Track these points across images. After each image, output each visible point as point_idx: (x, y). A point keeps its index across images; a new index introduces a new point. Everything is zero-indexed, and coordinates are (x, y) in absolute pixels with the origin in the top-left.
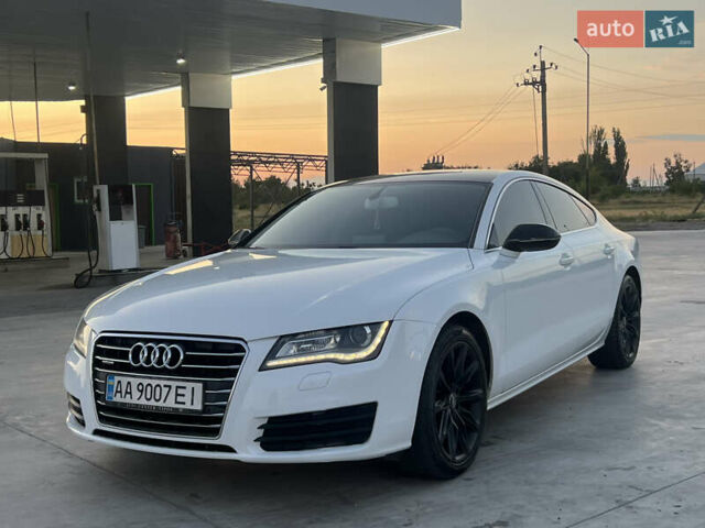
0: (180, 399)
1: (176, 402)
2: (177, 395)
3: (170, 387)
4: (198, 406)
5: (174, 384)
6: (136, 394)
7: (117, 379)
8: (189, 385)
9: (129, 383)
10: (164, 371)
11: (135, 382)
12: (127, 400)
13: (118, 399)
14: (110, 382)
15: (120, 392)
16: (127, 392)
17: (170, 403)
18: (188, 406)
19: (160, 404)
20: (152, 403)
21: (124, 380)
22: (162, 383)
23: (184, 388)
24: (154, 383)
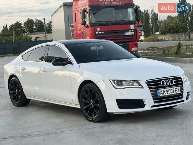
0: (176, 91)
1: (176, 92)
2: (176, 90)
3: (174, 89)
4: (180, 92)
5: (174, 88)
6: (166, 93)
7: (160, 90)
8: (177, 88)
9: (164, 90)
10: (171, 86)
11: (165, 90)
12: (165, 95)
13: (162, 95)
14: (158, 92)
15: (162, 93)
16: (164, 93)
17: (175, 93)
18: (178, 93)
19: (173, 93)
20: (171, 94)
21: (162, 90)
22: (172, 88)
23: (176, 88)
24: (170, 89)
